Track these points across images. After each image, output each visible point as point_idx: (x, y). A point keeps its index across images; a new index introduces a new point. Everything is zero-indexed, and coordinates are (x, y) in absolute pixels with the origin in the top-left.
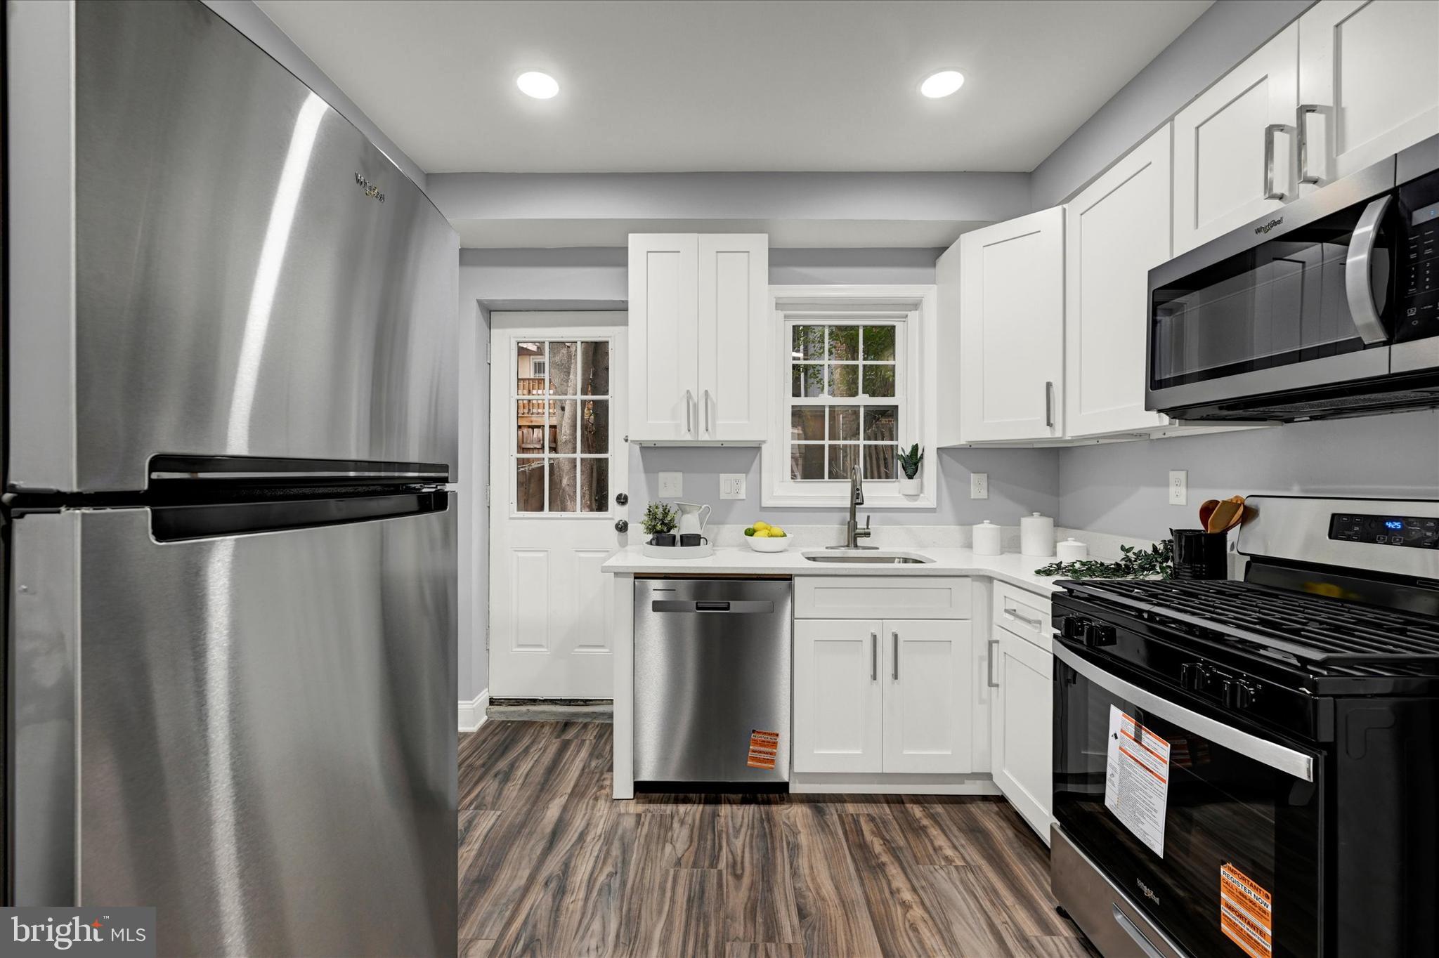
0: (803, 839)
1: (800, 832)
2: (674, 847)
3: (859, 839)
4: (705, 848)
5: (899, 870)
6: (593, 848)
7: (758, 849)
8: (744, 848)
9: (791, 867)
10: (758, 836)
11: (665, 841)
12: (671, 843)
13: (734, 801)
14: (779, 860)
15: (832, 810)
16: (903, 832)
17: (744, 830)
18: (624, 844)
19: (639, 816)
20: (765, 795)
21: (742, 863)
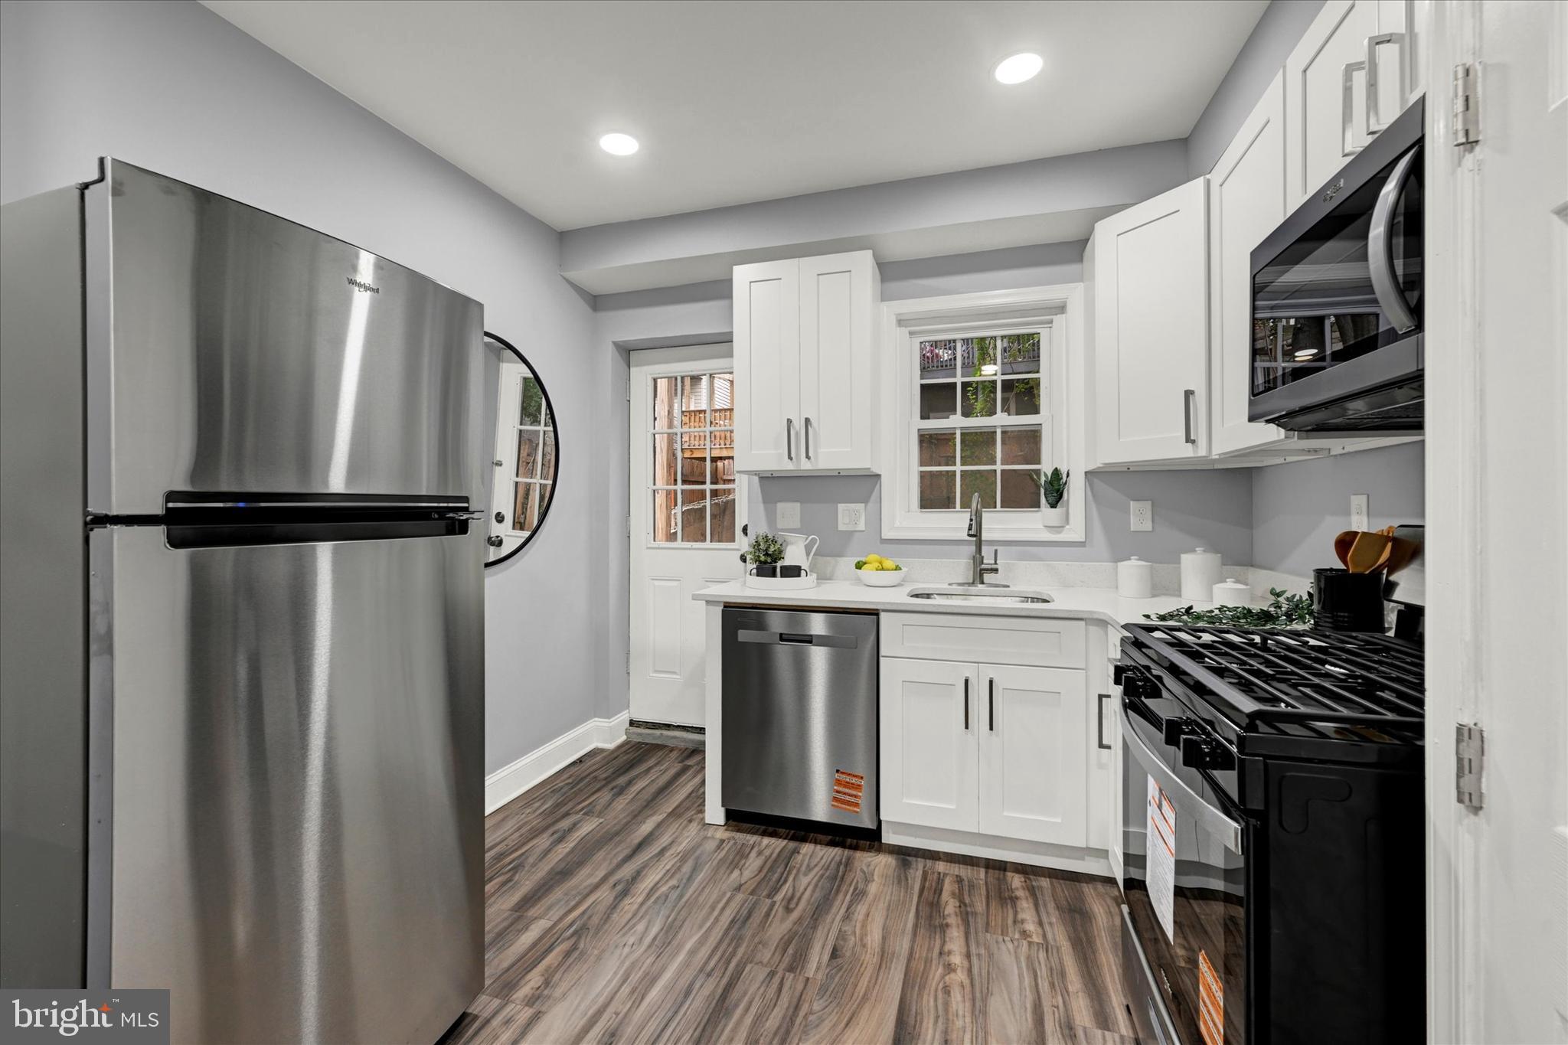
0: (873, 888)
1: (873, 880)
2: (741, 874)
3: (934, 898)
4: (770, 879)
5: (962, 934)
6: (668, 862)
7: (822, 888)
8: (807, 887)
9: (848, 909)
10: (828, 877)
11: (736, 867)
12: (741, 870)
13: (820, 841)
14: (837, 903)
15: (919, 866)
16: (988, 897)
17: (816, 869)
18: (697, 863)
19: (722, 841)
20: (855, 841)
21: (800, 899)
